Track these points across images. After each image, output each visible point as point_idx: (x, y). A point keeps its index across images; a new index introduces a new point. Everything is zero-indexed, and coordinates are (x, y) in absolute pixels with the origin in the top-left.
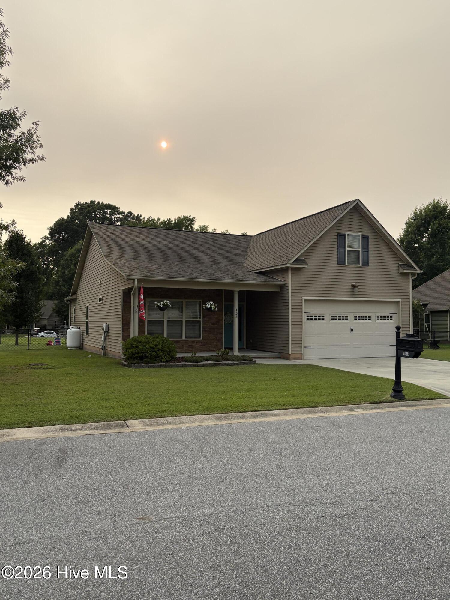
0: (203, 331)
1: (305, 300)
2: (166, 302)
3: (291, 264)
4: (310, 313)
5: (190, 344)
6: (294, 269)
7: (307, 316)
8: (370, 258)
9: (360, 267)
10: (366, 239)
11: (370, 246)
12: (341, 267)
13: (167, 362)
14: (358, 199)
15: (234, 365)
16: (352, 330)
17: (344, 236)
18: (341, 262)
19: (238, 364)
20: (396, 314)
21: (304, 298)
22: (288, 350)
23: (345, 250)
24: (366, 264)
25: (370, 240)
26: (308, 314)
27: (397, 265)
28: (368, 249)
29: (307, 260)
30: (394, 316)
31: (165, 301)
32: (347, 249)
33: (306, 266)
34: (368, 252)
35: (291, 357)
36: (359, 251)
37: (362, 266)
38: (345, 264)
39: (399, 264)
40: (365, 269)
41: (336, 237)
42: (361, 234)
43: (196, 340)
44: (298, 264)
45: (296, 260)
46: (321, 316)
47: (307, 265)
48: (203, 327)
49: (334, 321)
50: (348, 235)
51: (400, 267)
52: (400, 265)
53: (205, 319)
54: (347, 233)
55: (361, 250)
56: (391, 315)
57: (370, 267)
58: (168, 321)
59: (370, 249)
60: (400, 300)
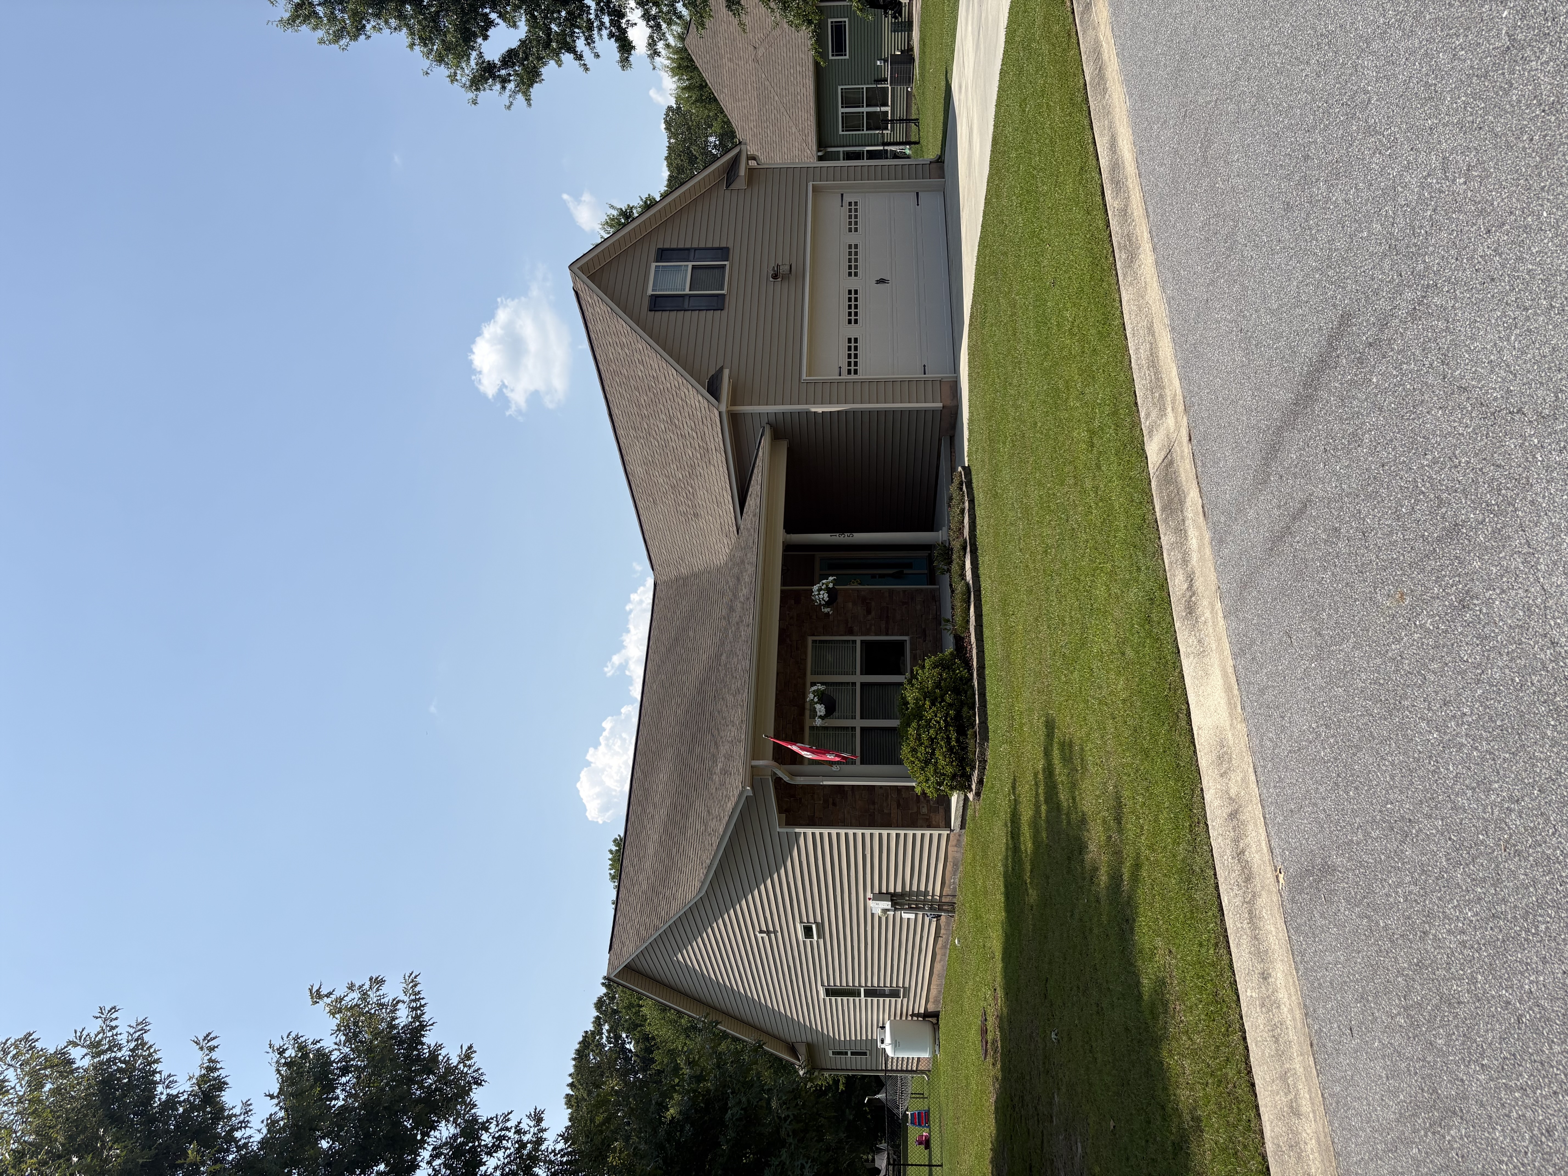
0: (887, 634)
1: (809, 374)
2: (814, 696)
3: (720, 402)
4: (840, 367)
6: (734, 401)
7: (849, 372)
8: (709, 245)
9: (731, 265)
10: (663, 254)
11: (681, 246)
12: (731, 303)
13: (969, 668)
14: (569, 267)
16: (881, 281)
17: (655, 298)
18: (718, 303)
20: (842, 195)
21: (804, 377)
22: (934, 411)
23: (690, 296)
24: (724, 253)
25: (667, 246)
26: (845, 369)
27: (728, 193)
28: (688, 249)
29: (712, 371)
30: (849, 199)
32: (687, 292)
33: (726, 372)
34: (695, 249)
35: (949, 403)
36: (694, 267)
37: (728, 260)
38: (724, 295)
39: (725, 188)
40: (735, 254)
41: (659, 314)
42: (654, 265)
43: (911, 650)
44: (719, 387)
45: (711, 392)
46: (847, 344)
47: (721, 369)
48: (876, 635)
49: (859, 319)
50: (654, 290)
51: (732, 187)
52: (727, 187)
53: (856, 629)
54: (650, 292)
55: (690, 264)
56: (846, 204)
57: (730, 245)
58: (862, 718)
59: (688, 246)
60: (810, 184)
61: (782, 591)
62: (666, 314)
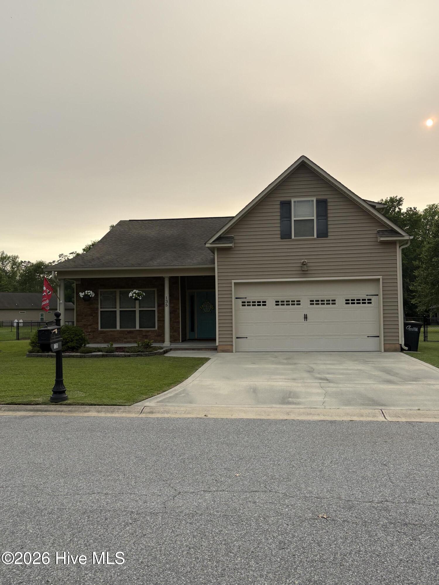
0: (158, 321)
1: (235, 283)
2: (88, 293)
3: (211, 244)
4: (246, 298)
5: (144, 334)
6: (220, 249)
7: (243, 302)
8: (329, 227)
9: (314, 239)
10: (322, 204)
12: (286, 242)
14: (303, 156)
15: (125, 357)
16: (306, 317)
17: (289, 203)
18: (286, 235)
19: (129, 356)
20: (376, 295)
21: (233, 281)
22: (216, 342)
23: (290, 221)
24: (323, 234)
25: (329, 204)
27: (376, 232)
28: (326, 215)
29: (236, 238)
30: (374, 299)
31: (86, 292)
32: (293, 219)
34: (326, 219)
35: (221, 348)
36: (312, 220)
37: (317, 237)
38: (291, 238)
39: (378, 230)
40: (322, 241)
41: (279, 206)
42: (315, 199)
43: (151, 330)
44: (222, 242)
45: (219, 239)
46: (261, 301)
48: (158, 317)
49: (280, 306)
50: (295, 202)
51: (378, 234)
53: (159, 308)
54: (293, 200)
55: (315, 218)
56: (369, 297)
57: (329, 238)
58: (120, 311)
59: (329, 215)
60: (380, 277)
61: (178, 277)
62: (279, 210)
